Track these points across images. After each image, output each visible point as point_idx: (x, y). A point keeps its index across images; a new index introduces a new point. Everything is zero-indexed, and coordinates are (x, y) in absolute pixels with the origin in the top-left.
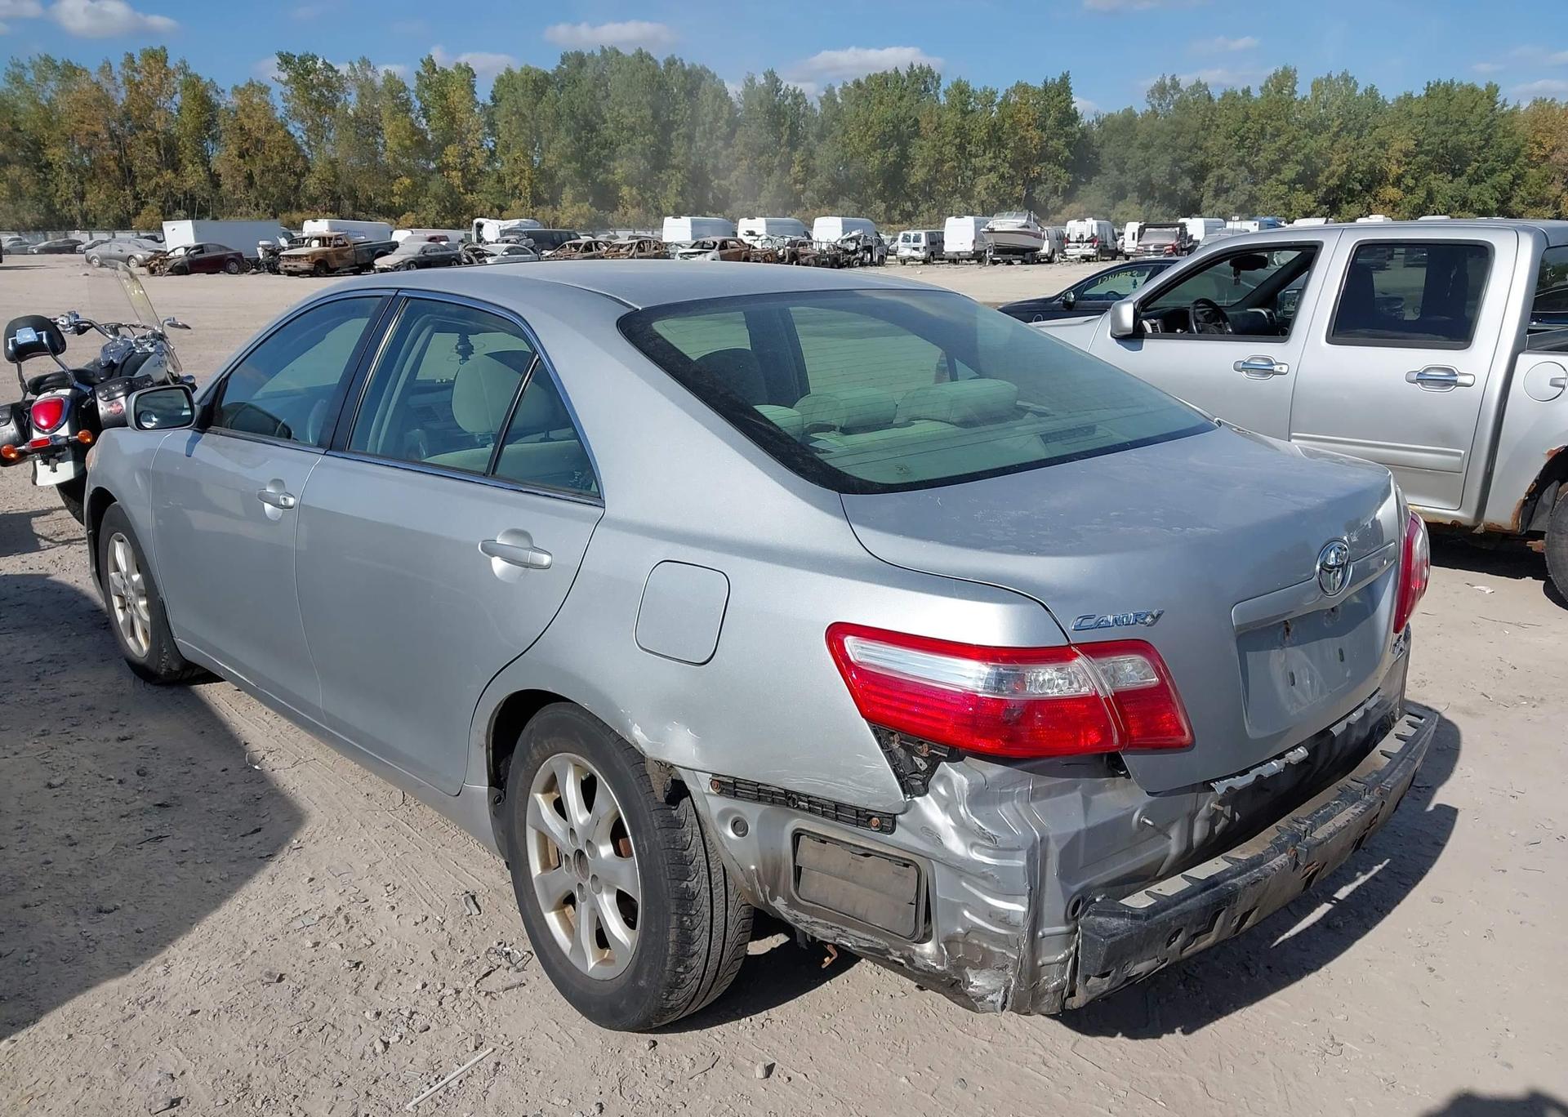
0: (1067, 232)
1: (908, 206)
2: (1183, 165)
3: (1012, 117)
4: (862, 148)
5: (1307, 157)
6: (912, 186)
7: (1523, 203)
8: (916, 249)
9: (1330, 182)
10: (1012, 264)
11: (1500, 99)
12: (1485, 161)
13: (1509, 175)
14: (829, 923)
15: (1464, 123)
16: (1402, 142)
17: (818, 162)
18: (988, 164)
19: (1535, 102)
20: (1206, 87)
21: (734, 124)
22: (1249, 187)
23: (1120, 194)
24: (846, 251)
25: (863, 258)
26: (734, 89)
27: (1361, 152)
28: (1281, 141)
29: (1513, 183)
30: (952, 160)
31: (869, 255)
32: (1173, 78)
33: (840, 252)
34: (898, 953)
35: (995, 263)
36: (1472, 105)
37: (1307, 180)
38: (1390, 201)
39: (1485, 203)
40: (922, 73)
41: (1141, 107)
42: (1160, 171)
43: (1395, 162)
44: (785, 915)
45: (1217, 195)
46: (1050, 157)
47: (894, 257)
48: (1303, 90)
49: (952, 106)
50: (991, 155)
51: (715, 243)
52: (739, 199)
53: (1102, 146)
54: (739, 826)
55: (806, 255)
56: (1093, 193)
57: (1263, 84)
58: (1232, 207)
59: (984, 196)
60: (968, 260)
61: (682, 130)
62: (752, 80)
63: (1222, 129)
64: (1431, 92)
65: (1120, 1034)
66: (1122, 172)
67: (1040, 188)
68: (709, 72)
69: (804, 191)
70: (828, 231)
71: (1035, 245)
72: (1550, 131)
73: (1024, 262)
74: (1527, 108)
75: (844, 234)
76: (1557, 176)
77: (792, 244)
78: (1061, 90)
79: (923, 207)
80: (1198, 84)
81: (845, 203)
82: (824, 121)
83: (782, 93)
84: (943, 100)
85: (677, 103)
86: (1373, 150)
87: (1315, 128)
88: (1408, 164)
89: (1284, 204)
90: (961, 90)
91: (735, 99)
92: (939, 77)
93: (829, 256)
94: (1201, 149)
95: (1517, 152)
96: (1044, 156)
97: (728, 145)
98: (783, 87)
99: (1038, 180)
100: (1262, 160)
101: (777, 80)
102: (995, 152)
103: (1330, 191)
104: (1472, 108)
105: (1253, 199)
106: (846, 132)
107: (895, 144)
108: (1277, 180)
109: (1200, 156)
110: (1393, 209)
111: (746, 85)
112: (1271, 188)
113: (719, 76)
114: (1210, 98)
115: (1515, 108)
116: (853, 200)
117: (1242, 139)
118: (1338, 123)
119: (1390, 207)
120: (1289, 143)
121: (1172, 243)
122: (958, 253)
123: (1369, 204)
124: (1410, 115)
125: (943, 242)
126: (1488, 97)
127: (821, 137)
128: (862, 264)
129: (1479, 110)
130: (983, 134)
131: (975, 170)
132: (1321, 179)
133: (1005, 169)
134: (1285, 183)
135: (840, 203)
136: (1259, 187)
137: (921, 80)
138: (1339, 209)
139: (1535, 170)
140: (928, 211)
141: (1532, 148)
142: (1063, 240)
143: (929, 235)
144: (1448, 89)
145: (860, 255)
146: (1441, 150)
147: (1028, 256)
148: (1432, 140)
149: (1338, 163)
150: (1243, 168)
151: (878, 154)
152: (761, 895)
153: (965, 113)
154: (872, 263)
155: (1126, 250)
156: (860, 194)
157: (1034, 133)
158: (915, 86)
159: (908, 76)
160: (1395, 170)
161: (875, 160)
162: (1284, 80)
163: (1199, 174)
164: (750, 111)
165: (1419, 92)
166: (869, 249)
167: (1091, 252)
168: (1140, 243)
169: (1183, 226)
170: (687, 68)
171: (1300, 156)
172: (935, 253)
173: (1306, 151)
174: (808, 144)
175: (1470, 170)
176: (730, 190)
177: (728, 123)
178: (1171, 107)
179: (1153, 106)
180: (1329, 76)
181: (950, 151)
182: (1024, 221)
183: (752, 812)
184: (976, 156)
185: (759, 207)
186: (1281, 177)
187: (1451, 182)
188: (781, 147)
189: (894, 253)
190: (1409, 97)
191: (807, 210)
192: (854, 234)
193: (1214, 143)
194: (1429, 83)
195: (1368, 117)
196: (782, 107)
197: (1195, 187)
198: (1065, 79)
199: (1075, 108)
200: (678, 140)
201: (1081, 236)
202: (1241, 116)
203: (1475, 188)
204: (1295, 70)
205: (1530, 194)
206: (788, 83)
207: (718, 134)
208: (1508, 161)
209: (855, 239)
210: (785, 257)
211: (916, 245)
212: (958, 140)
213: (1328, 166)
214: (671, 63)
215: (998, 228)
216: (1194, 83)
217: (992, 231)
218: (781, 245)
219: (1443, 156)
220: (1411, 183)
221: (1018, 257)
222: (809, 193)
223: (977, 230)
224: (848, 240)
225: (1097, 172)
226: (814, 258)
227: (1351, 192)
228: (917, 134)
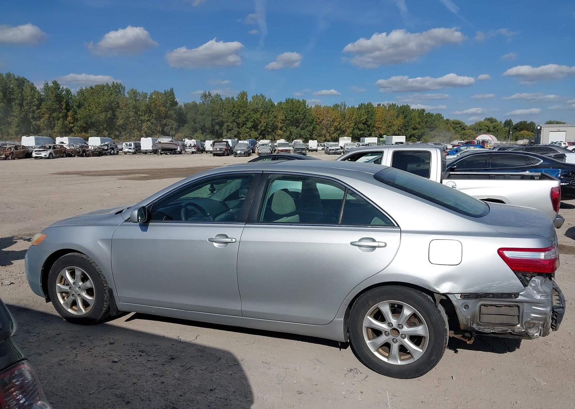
0: (185, 143)
1: (117, 133)
2: (215, 121)
3: (154, 103)
4: (97, 112)
5: (254, 120)
6: (118, 126)
7: (316, 135)
8: (130, 149)
9: (262, 128)
10: (167, 154)
11: (306, 104)
12: (305, 123)
13: (311, 127)
14: (489, 327)
15: (297, 111)
16: (281, 117)
17: (79, 116)
18: (147, 119)
19: (316, 106)
20: (220, 96)
21: (41, 100)
22: (237, 129)
23: (195, 130)
24: (104, 150)
25: (110, 152)
26: (40, 87)
27: (270, 119)
28: (246, 115)
29: (313, 130)
30: (133, 117)
31: (113, 151)
32: (209, 92)
33: (101, 150)
34: (511, 330)
35: (161, 154)
36: (299, 106)
37: (255, 127)
38: (280, 135)
39: (306, 136)
40: (117, 85)
41: (199, 101)
42: (208, 124)
43: (279, 123)
44: (476, 329)
45: (227, 132)
46: (169, 117)
47: (122, 152)
48: (250, 99)
49: (131, 98)
50: (147, 115)
51: (50, 146)
52: (45, 129)
53: (187, 114)
54: (466, 307)
55: (88, 151)
56: (186, 129)
57: (237, 96)
58: (233, 136)
59: (146, 130)
60: (151, 153)
61: (17, 102)
62: (47, 84)
63: (227, 110)
64: (288, 101)
65: (507, 352)
66: (195, 123)
67: (166, 127)
68: (26, 80)
69: (73, 127)
70: (94, 142)
71: (175, 148)
72: (321, 114)
74: (314, 108)
75: (101, 144)
76: (324, 128)
77: (82, 147)
78: (171, 93)
79: (123, 133)
80: (217, 95)
81: (91, 131)
82: (80, 101)
83: (60, 89)
84: (127, 95)
85: (14, 91)
86: (273, 119)
87: (256, 111)
88: (284, 123)
89: (249, 135)
90: (134, 93)
91: (40, 90)
92: (124, 87)
93: (97, 151)
94: (221, 116)
95: (313, 120)
96: (166, 117)
97: (38, 108)
98: (61, 87)
99: (166, 125)
100: (240, 120)
101: (58, 85)
102: (149, 115)
103: (262, 131)
104: (299, 107)
105: (239, 133)
106: (89, 106)
107: (110, 111)
108: (246, 127)
109: (221, 119)
110: (281, 137)
111: (45, 86)
112: (243, 130)
113: (31, 81)
114: (221, 99)
115: (311, 107)
116: (94, 130)
117: (234, 113)
118: (262, 110)
119: (280, 136)
120: (248, 115)
121: (225, 148)
122: (147, 150)
123: (274, 135)
124: (282, 108)
125: (140, 146)
126: (303, 104)
127: (79, 107)
128: (111, 154)
129: (301, 107)
130: (144, 108)
131: (141, 121)
132: (259, 127)
133: (153, 121)
134: (248, 128)
135: (89, 131)
136: (240, 129)
137: (117, 89)
138: (265, 137)
139: (318, 126)
140: (125, 135)
141: (317, 119)
142: (184, 146)
143: (135, 144)
144: (292, 101)
145: (109, 151)
146: (292, 119)
147: (173, 151)
148: (289, 116)
149: (263, 122)
150: (235, 123)
151: (104, 114)
152: (470, 324)
153: (136, 100)
154: (114, 154)
155: (206, 150)
156: (97, 128)
157: (162, 108)
158: (115, 90)
159: (112, 86)
160: (280, 125)
161: (102, 116)
162: (243, 95)
163: (221, 124)
164: (47, 96)
165: (284, 101)
166: (112, 149)
167: (195, 150)
168: (214, 148)
169: (227, 142)
170: (16, 77)
171: (252, 120)
172: (138, 150)
173: (254, 118)
174: (74, 109)
175: (301, 125)
176: (40, 126)
177: (38, 100)
178: (209, 102)
179: (203, 101)
180: (257, 95)
181: (132, 114)
182: (171, 139)
183: (470, 302)
184: (142, 116)
185: (54, 132)
186: (247, 126)
187: (296, 129)
188: (62, 110)
189: (121, 150)
190: (281, 103)
191: (75, 134)
192: (106, 143)
193: (225, 114)
194: (286, 99)
195: (270, 108)
196: (62, 95)
197: (220, 129)
198: (172, 90)
199: (176, 100)
200: (15, 105)
201: (191, 145)
202: (232, 106)
203: (303, 131)
204: (246, 92)
205: (318, 133)
206: (64, 86)
207: (34, 104)
208: (311, 123)
209: (107, 145)
210: (80, 152)
211: (130, 147)
212: (134, 110)
213: (260, 123)
214: (9, 75)
215: (162, 142)
216: (216, 94)
217: (160, 143)
218: (77, 146)
219: (293, 121)
220: (285, 129)
221: (170, 152)
222: (76, 128)
223: (153, 142)
224: (104, 145)
225: (186, 123)
226: (92, 152)
227: (268, 131)
228: (118, 107)
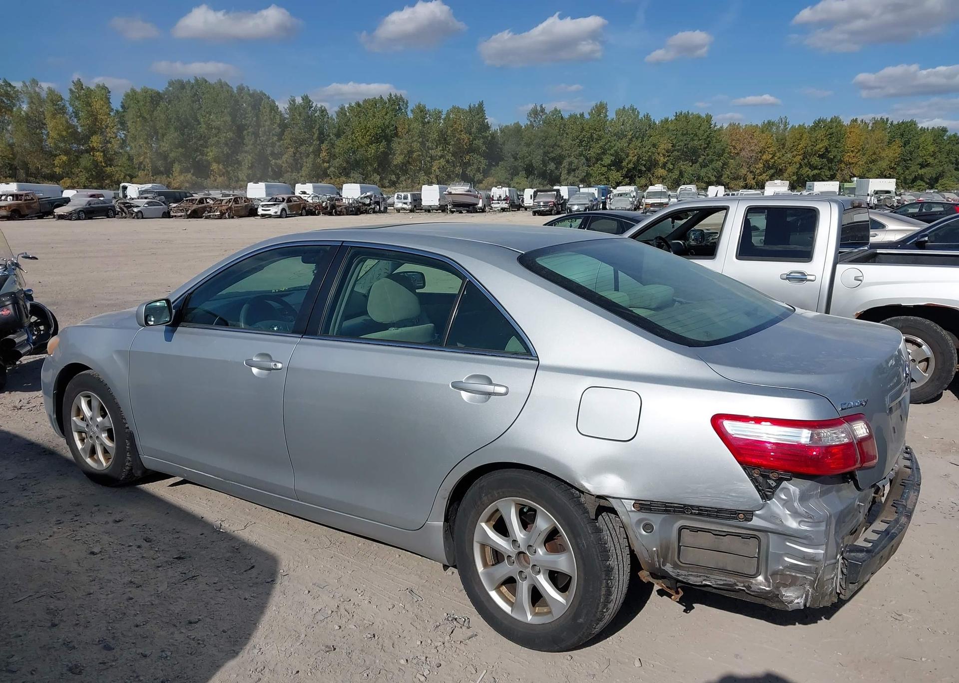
0: (492, 194)
1: (393, 177)
2: (549, 155)
3: (452, 127)
4: (364, 142)
5: (616, 151)
6: (396, 166)
7: (728, 178)
8: (405, 203)
9: (629, 165)
10: (462, 213)
11: (713, 122)
12: (708, 155)
13: (720, 163)
15: (696, 135)
16: (664, 145)
17: (337, 151)
18: (439, 154)
19: (730, 124)
20: (560, 112)
21: (284, 126)
22: (586, 168)
23: (514, 173)
24: (364, 204)
25: (375, 208)
26: (283, 106)
27: (644, 150)
28: (602, 143)
29: (722, 168)
30: (418, 151)
31: (378, 207)
32: (541, 106)
33: (360, 204)
35: (452, 212)
36: (699, 125)
37: (617, 164)
38: (661, 177)
39: (709, 178)
40: (397, 99)
41: (524, 122)
42: (537, 160)
43: (662, 155)
45: (569, 173)
46: (475, 150)
47: (392, 208)
48: (611, 115)
49: (416, 119)
50: (441, 148)
51: (283, 199)
52: (288, 171)
53: (504, 143)
55: (340, 206)
56: (500, 171)
57: (590, 111)
58: (577, 180)
59: (438, 172)
60: (437, 210)
61: (251, 130)
62: (294, 101)
63: (570, 136)
64: (678, 117)
66: (516, 159)
67: (470, 168)
68: (266, 95)
69: (329, 167)
70: (351, 192)
71: (475, 202)
72: (738, 140)
73: (468, 212)
74: (727, 127)
75: (362, 194)
76: (744, 164)
77: (331, 199)
78: (479, 110)
79: (402, 178)
80: (556, 110)
81: (355, 175)
82: (339, 126)
83: (313, 109)
84: (411, 116)
85: (246, 113)
86: (649, 149)
87: (620, 136)
88: (669, 156)
89: (605, 178)
90: (421, 111)
91: (283, 111)
92: (407, 101)
93: (354, 207)
94: (559, 147)
95: (724, 150)
96: (472, 150)
97: (280, 139)
98: (314, 105)
99: (468, 164)
100: (592, 153)
101: (310, 101)
102: (442, 147)
103: (629, 171)
104: (699, 127)
105: (588, 175)
106: (353, 133)
107: (384, 141)
108: (601, 164)
109: (558, 151)
110: (663, 181)
111: (290, 103)
112: (597, 169)
113: (272, 98)
114: (562, 118)
115: (721, 127)
116: (359, 173)
117: (581, 141)
118: (631, 133)
119: (661, 180)
120: (606, 144)
121: (553, 201)
122: (430, 206)
123: (650, 178)
124: (668, 130)
125: (421, 199)
126: (707, 121)
127: (338, 135)
128: (375, 212)
129: (702, 128)
130: (435, 136)
131: (431, 157)
132: (624, 164)
133: (449, 157)
134: (605, 166)
135: (352, 175)
136: (591, 168)
137: (396, 104)
138: (635, 181)
139: (733, 161)
140: (405, 180)
141: (730, 149)
142: (490, 199)
143: (413, 196)
144: (686, 116)
145: (373, 206)
146: (685, 149)
147: (471, 208)
148: (680, 143)
149: (632, 155)
150: (582, 157)
151: (374, 146)
153: (424, 124)
154: (380, 212)
155: (525, 205)
156: (364, 170)
157: (464, 136)
158: (393, 107)
159: (389, 101)
160: (662, 159)
161: (372, 150)
162: (601, 109)
163: (558, 160)
164: (293, 119)
165: (672, 117)
166: (378, 203)
167: (506, 206)
168: (535, 201)
169: (558, 191)
170: (251, 92)
171: (612, 151)
172: (417, 206)
173: (616, 148)
174: (330, 139)
175: (700, 160)
176: (282, 166)
177: (279, 125)
178: (541, 122)
179: (531, 122)
180: (624, 108)
181: (416, 145)
182: (468, 188)
184: (432, 149)
185: (301, 176)
186: (603, 163)
187: (691, 166)
188: (314, 141)
189: (392, 205)
190: (667, 120)
191: (331, 179)
192: (368, 194)
193: (566, 143)
194: (676, 113)
195: (646, 131)
196: (313, 117)
197: (556, 168)
198: (481, 105)
199: (487, 122)
200: (248, 135)
201: (500, 197)
202: (580, 128)
203: (704, 170)
204: (606, 104)
205: (731, 173)
206: (317, 104)
207: (274, 132)
208: (720, 156)
209: (369, 197)
210: (327, 207)
211: (405, 201)
212: (421, 139)
213: (627, 157)
214: (241, 89)
215: (453, 192)
216: (553, 109)
217: (450, 193)
218: (324, 200)
219: (686, 152)
220: (671, 167)
221: (465, 209)
222: (332, 169)
223: (441, 193)
224: (365, 197)
225: (503, 159)
226: (345, 208)
227: (640, 171)
228: (396, 135)
